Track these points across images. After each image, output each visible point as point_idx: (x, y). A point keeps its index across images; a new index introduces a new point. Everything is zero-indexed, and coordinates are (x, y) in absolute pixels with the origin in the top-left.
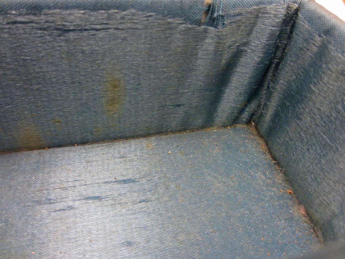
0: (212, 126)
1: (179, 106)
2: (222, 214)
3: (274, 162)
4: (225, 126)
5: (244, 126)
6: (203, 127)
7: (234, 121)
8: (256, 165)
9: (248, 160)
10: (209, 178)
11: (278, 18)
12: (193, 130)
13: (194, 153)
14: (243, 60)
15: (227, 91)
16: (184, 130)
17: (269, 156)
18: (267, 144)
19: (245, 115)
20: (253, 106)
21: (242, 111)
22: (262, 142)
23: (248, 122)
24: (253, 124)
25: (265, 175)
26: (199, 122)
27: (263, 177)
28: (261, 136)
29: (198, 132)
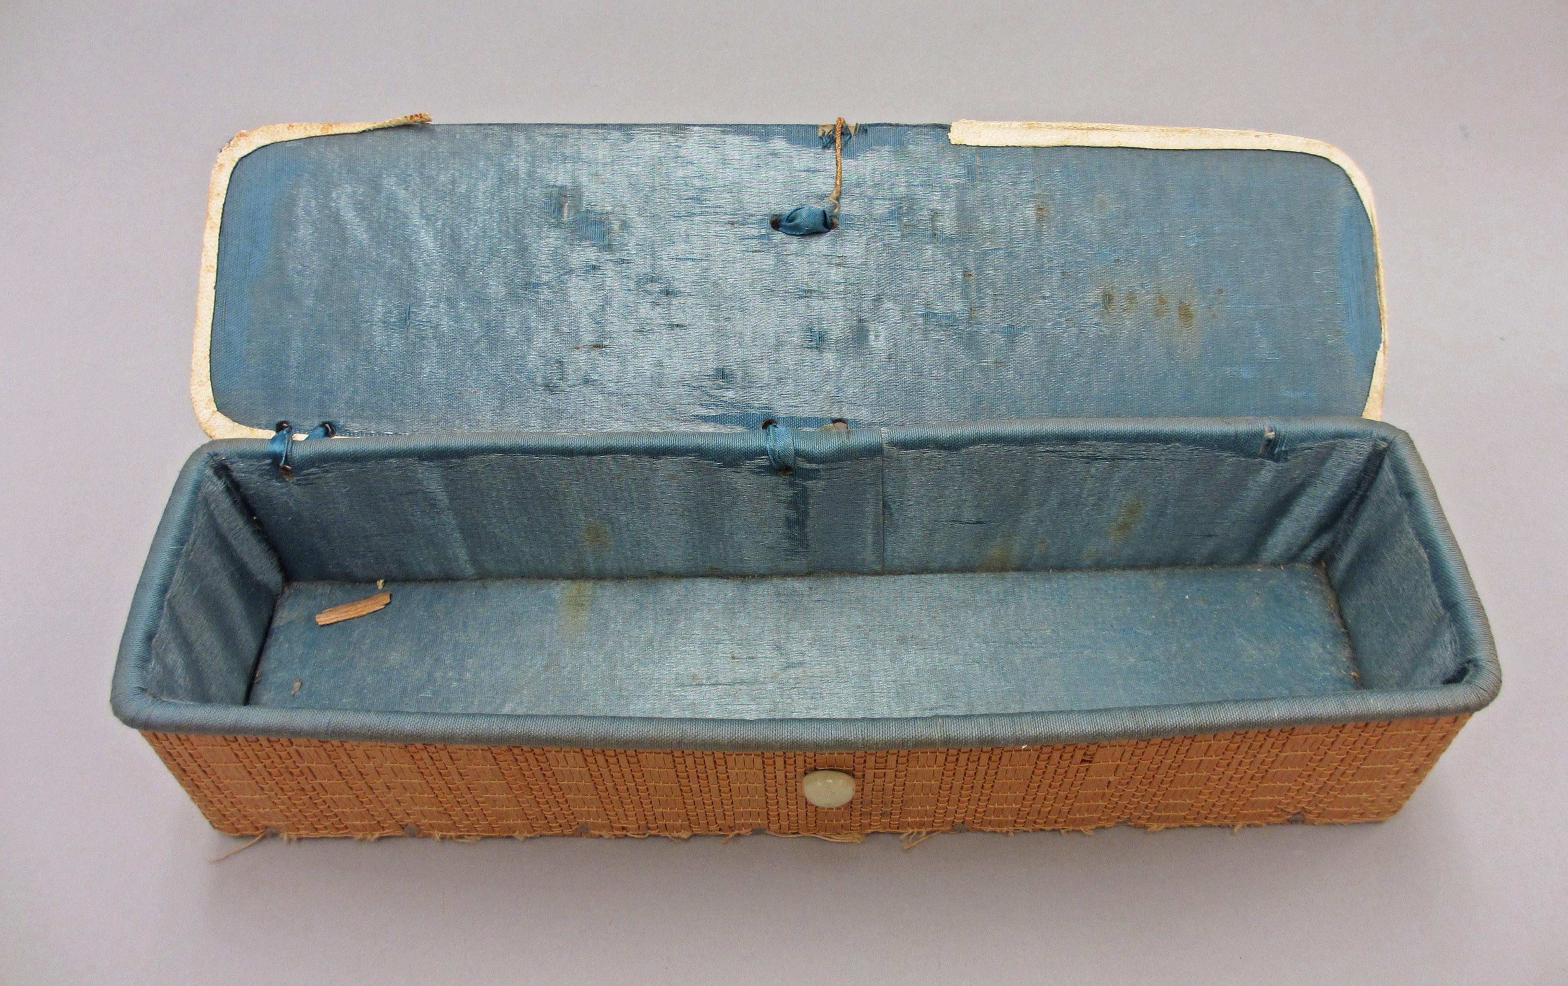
0: (1256, 563)
1: (1210, 536)
2: (1252, 689)
3: (1343, 630)
4: (1275, 564)
5: (1307, 567)
6: (1239, 563)
7: (1292, 558)
8: (1314, 631)
9: (1302, 623)
10: (1240, 641)
11: (1360, 455)
12: (1224, 566)
13: (1222, 602)
14: (1311, 490)
15: (1286, 522)
16: (1212, 564)
17: (1337, 621)
18: (1338, 601)
19: (1311, 552)
20: (1325, 541)
21: (1305, 546)
22: (1331, 596)
23: (1316, 561)
24: (1324, 564)
25: (1324, 647)
26: (1236, 556)
27: (1321, 650)
28: (1332, 587)
29: (1233, 569)
